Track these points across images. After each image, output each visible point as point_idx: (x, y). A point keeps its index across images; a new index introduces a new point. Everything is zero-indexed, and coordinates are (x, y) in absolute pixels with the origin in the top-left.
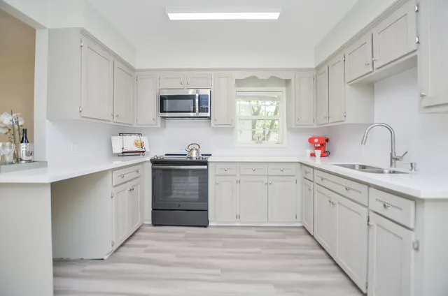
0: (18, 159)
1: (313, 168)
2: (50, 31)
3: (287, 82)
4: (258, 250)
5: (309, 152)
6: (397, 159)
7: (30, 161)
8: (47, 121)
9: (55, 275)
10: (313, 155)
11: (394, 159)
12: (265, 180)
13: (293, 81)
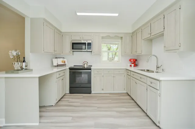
0: (22, 69)
1: (130, 71)
2: (31, 19)
3: (122, 38)
4: (111, 101)
5: (129, 65)
6: (159, 68)
7: (26, 69)
8: (30, 54)
9: (40, 111)
10: (131, 66)
11: (158, 68)
12: (113, 75)
13: (123, 38)
